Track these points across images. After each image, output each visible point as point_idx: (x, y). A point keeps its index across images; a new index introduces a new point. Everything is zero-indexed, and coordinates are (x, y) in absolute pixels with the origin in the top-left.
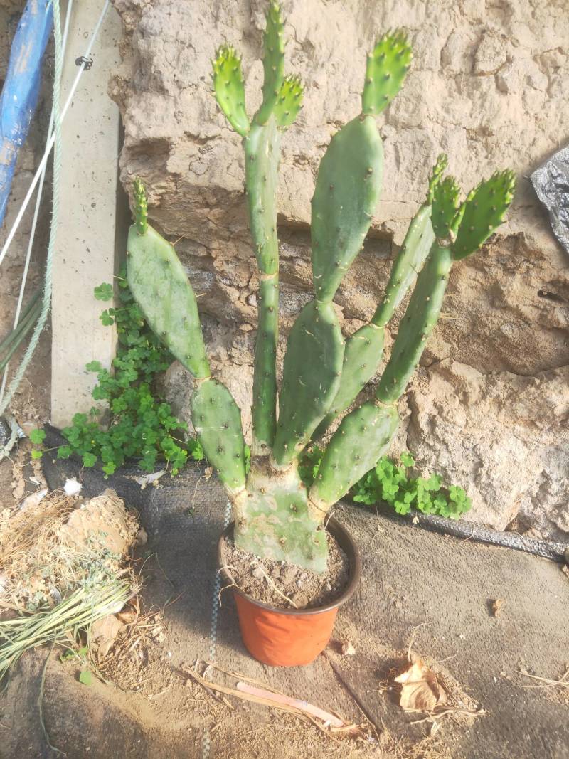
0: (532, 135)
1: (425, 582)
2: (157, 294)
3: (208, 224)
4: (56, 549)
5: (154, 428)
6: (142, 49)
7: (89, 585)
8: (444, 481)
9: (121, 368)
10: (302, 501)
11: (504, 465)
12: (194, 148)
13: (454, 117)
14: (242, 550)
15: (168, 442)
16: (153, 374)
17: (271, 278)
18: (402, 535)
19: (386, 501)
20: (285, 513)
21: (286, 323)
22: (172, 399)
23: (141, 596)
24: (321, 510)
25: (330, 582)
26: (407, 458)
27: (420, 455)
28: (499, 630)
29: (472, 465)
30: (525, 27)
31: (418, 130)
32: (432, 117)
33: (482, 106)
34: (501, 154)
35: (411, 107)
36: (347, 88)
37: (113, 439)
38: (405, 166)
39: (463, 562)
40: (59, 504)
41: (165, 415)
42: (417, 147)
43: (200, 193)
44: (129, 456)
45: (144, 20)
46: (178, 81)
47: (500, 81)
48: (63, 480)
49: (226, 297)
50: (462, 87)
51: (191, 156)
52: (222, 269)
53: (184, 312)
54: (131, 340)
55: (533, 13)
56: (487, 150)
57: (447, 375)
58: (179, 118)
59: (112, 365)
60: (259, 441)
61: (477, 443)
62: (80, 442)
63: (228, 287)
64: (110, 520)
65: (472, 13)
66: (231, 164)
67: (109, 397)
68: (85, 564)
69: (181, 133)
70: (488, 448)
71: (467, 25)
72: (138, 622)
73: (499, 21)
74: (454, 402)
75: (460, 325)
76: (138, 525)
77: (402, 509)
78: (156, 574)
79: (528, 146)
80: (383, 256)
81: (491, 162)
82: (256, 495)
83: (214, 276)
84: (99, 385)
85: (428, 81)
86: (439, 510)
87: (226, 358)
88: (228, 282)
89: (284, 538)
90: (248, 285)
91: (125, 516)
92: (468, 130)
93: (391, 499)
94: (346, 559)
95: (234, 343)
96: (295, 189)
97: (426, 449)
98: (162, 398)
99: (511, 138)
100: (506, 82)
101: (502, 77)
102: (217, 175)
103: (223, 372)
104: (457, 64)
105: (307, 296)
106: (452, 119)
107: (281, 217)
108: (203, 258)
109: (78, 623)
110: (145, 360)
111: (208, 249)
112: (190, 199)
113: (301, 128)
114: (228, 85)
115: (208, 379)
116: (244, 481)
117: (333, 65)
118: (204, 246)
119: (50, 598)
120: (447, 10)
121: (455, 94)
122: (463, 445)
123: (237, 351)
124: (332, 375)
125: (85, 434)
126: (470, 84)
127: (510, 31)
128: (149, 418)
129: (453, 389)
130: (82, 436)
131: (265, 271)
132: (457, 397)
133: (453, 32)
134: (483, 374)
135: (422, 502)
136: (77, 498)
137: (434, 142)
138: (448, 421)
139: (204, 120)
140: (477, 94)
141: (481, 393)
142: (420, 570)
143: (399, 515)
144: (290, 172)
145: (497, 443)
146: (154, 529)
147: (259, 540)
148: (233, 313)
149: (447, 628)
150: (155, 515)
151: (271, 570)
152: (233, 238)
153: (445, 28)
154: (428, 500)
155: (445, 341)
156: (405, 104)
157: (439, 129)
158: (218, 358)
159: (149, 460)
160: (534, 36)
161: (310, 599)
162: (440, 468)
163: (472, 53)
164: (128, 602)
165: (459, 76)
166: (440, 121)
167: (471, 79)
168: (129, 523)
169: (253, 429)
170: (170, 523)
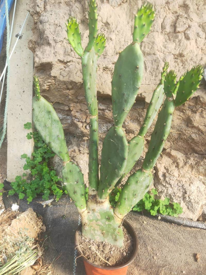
0: (201, 56)
1: (165, 246)
2: (46, 126)
3: (69, 97)
4: (5, 237)
5: (49, 181)
6: (40, 28)
7: (19, 254)
8: (170, 200)
9: (35, 156)
10: (111, 215)
11: (196, 193)
12: (62, 66)
13: (168, 50)
14: (86, 237)
15: (55, 187)
16: (49, 158)
17: (95, 117)
18: (154, 224)
19: (147, 210)
20: (104, 220)
21: (102, 136)
22: (56, 168)
23: (43, 257)
24: (120, 218)
25: (125, 251)
26: (154, 191)
27: (160, 189)
28: (200, 268)
29: (182, 193)
30: (195, 14)
31: (154, 55)
32: (159, 50)
33: (179, 45)
34: (188, 64)
35: (150, 47)
36: (124, 40)
37: (31, 187)
38: (149, 70)
39: (181, 237)
40: (9, 215)
41: (53, 175)
42: (154, 62)
43: (65, 84)
44: (38, 193)
45: (41, 18)
46: (55, 40)
47: (186, 35)
48: (11, 204)
49: (77, 126)
50: (171, 38)
51: (61, 69)
52: (75, 115)
53: (58, 133)
54: (39, 145)
55: (198, 9)
56: (182, 63)
57: (169, 155)
58: (56, 54)
59: (32, 155)
60: (92, 188)
61: (183, 184)
62: (18, 188)
63: (78, 122)
64: (30, 222)
65: (173, 9)
66: (77, 72)
67: (31, 168)
68: (18, 244)
69: (56, 60)
70: (188, 186)
71: (171, 14)
72: (41, 269)
73: (184, 12)
74: (173, 167)
75: (174, 135)
76: (42, 224)
77: (153, 213)
78: (49, 246)
79: (199, 60)
80: (141, 107)
81: (184, 67)
82: (91, 212)
83: (72, 118)
84: (26, 164)
85: (157, 36)
86: (169, 213)
87: (78, 151)
88: (78, 120)
89: (104, 232)
90: (86, 121)
91: (36, 220)
92: (174, 55)
93: (149, 209)
94: (132, 239)
95: (81, 145)
96: (104, 81)
97: (162, 187)
98: (52, 168)
99: (192, 57)
100: (189, 35)
101: (187, 33)
102: (72, 77)
103: (77, 157)
104: (168, 29)
105: (110, 125)
106: (167, 50)
107: (98, 93)
108: (67, 110)
109: (14, 272)
110: (45, 153)
111: (69, 107)
112: (61, 86)
113: (106, 56)
114: (73, 34)
115: (69, 162)
116: (86, 206)
117: (118, 31)
118: (67, 105)
119: (2, 260)
120: (163, 8)
121: (168, 41)
122: (178, 185)
123: (82, 148)
124: (123, 159)
125: (20, 185)
126: (174, 37)
127: (189, 16)
128: (47, 177)
129: (172, 161)
130: (19, 185)
131: (92, 115)
132: (174, 165)
133: (166, 17)
134: (184, 155)
135: (162, 210)
136: (17, 212)
137: (161, 60)
138: (171, 175)
139: (66, 55)
140: (177, 40)
141: (184, 163)
142: (163, 241)
143: (153, 216)
144: (102, 74)
145: (192, 184)
146: (49, 225)
147: (93, 232)
148: (80, 132)
149: (177, 268)
150: (49, 218)
151: (99, 247)
152: (79, 102)
153: (163, 15)
154: (164, 209)
155: (168, 142)
156: (148, 45)
157: (162, 55)
158: (74, 151)
159: (46, 195)
160: (199, 17)
161: (117, 260)
162: (168, 195)
163: (174, 24)
164: (36, 261)
165: (169, 34)
166: (162, 52)
167: (174, 35)
168: (38, 223)
169: (89, 183)
170: (56, 222)
